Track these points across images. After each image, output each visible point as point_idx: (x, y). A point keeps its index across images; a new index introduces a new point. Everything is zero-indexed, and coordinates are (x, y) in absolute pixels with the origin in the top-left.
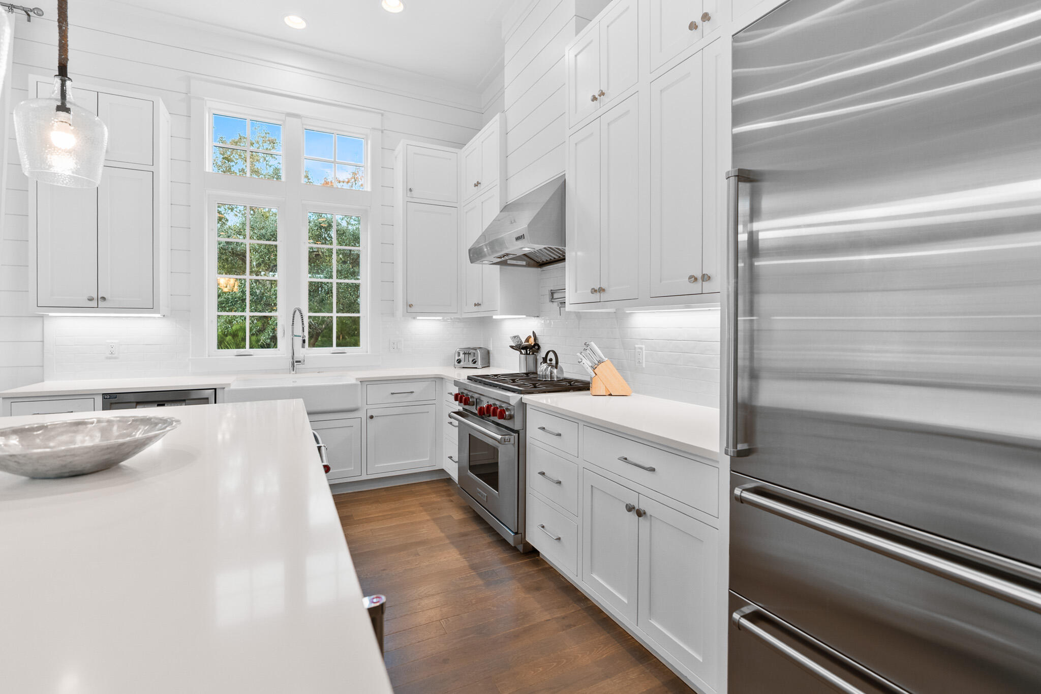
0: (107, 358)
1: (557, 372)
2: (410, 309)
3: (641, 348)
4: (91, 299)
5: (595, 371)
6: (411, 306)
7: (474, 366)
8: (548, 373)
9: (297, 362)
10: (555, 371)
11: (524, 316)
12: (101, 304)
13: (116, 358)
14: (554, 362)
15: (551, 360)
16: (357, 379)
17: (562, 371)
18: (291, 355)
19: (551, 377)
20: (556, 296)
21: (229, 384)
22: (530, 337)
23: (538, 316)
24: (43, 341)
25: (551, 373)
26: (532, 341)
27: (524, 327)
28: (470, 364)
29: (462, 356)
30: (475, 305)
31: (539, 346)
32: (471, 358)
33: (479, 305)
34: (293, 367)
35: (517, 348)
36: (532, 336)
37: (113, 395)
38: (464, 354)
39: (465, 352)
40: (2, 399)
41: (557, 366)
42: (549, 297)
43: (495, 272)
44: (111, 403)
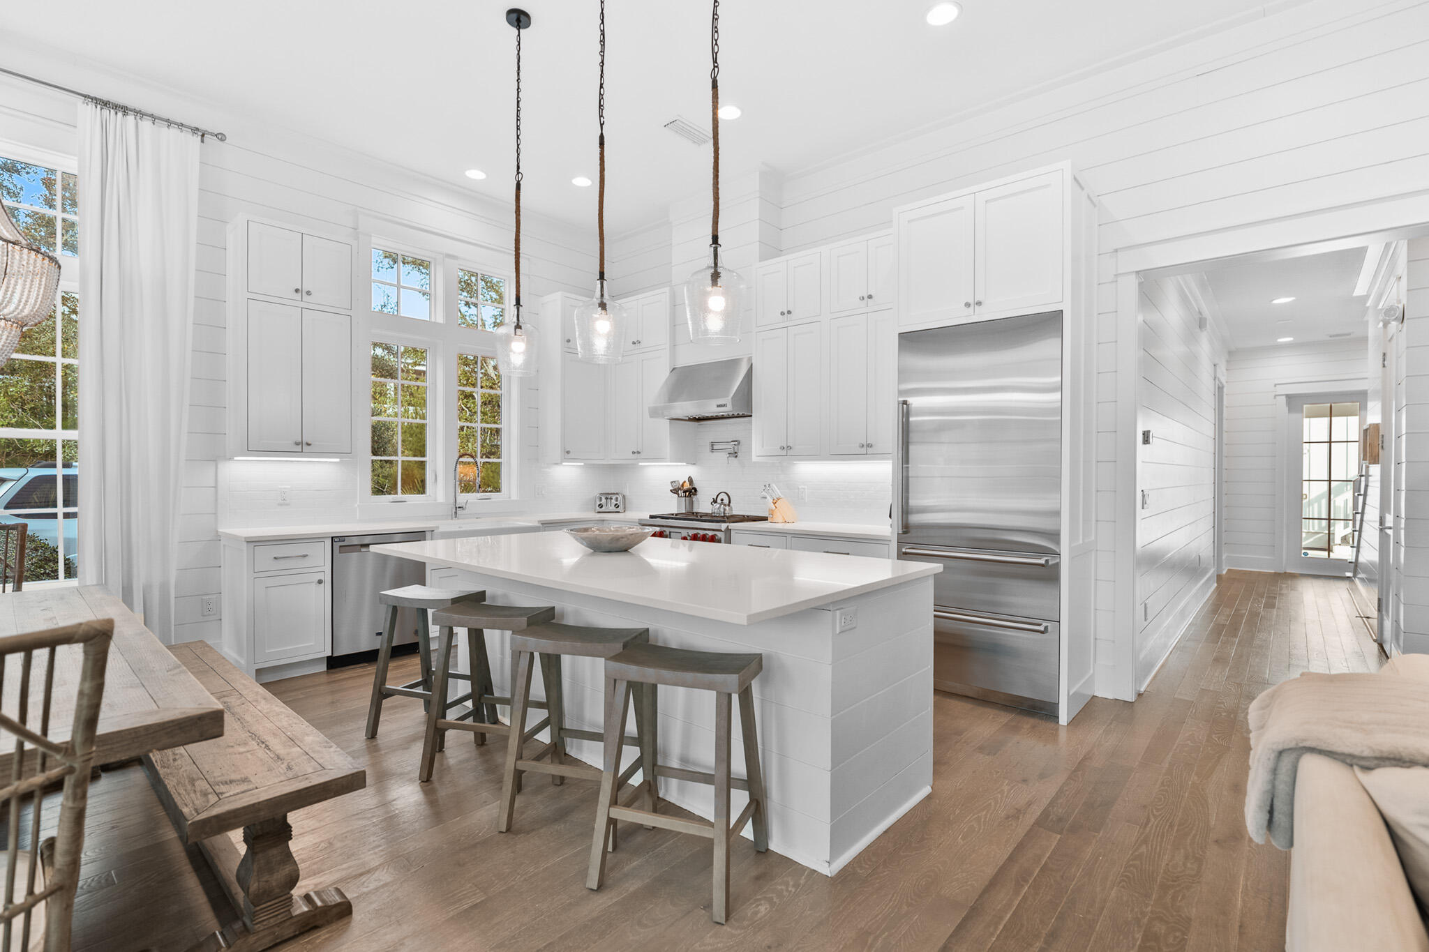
0: (281, 505)
1: (729, 509)
2: (567, 455)
3: (804, 489)
4: (297, 444)
5: (776, 504)
6: (568, 452)
7: (617, 510)
8: (722, 510)
9: (459, 508)
10: (727, 508)
11: (685, 464)
12: (306, 448)
13: (287, 505)
14: (726, 501)
15: (722, 500)
16: (539, 521)
17: (731, 509)
18: (452, 501)
19: (724, 513)
20: (715, 447)
22: (685, 482)
23: (694, 464)
24: (216, 487)
25: (725, 510)
26: (687, 486)
27: (682, 472)
28: (612, 508)
29: (604, 500)
30: (634, 453)
31: (696, 490)
32: (614, 502)
33: (639, 453)
34: (456, 513)
35: (675, 491)
36: (687, 481)
37: (342, 538)
38: (607, 498)
39: (608, 496)
40: (246, 543)
41: (729, 505)
42: (708, 448)
43: (664, 425)
44: (340, 546)
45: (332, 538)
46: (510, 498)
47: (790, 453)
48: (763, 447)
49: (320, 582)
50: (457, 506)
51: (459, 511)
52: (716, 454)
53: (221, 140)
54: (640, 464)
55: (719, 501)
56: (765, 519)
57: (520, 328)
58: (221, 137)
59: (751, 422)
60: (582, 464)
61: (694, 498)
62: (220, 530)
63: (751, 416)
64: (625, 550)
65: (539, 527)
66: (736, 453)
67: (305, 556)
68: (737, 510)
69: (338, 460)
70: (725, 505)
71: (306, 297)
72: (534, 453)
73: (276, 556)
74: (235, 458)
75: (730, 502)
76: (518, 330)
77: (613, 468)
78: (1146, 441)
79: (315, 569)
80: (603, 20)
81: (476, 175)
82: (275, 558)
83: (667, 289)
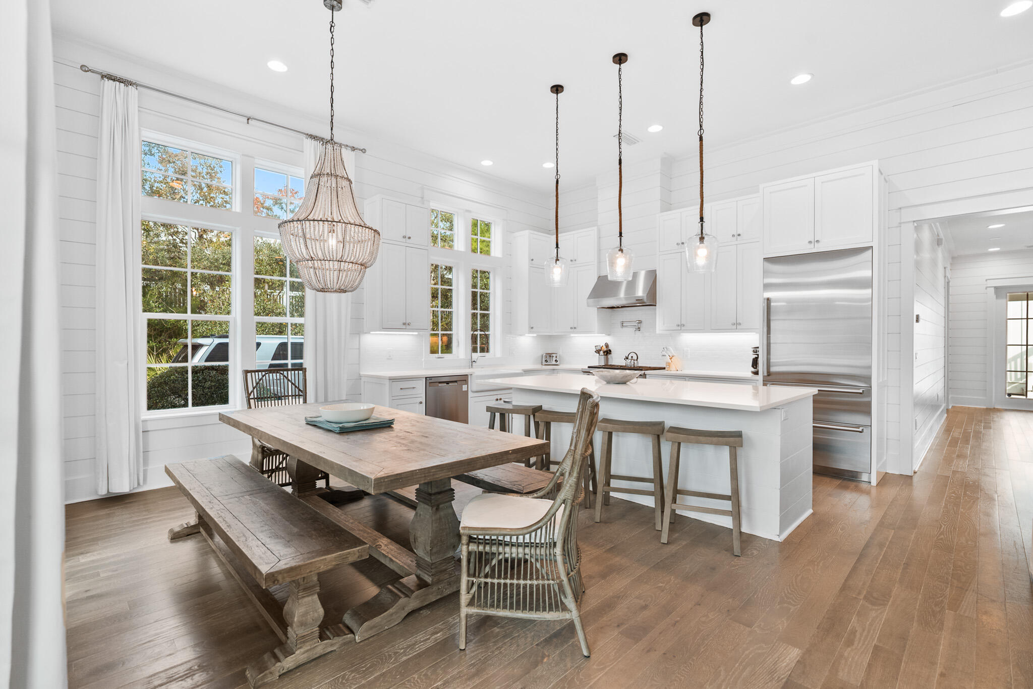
0: (388, 359)
2: (530, 330)
3: (688, 350)
4: (404, 324)
5: (672, 360)
6: (532, 328)
7: (557, 363)
8: (632, 363)
10: (636, 362)
11: (604, 335)
12: (408, 327)
13: (391, 359)
14: (635, 357)
15: (632, 357)
17: (638, 363)
18: (470, 357)
19: (634, 365)
20: (624, 325)
21: (474, 373)
23: (610, 335)
24: (359, 349)
25: (634, 363)
26: (604, 349)
27: (601, 340)
28: (554, 363)
29: (548, 357)
30: (571, 328)
31: (610, 351)
32: (554, 359)
33: (575, 328)
34: (472, 365)
35: (598, 352)
36: (604, 346)
37: (431, 378)
38: (550, 356)
39: (550, 355)
40: (388, 380)
41: (637, 360)
42: (620, 325)
43: (594, 311)
44: (430, 383)
45: (426, 378)
46: (495, 356)
47: (683, 328)
48: (664, 324)
49: (421, 403)
50: (473, 360)
51: (474, 364)
52: (624, 329)
53: (364, 152)
54: (572, 335)
55: (630, 357)
56: (664, 368)
57: (558, 260)
58: (364, 151)
59: (656, 309)
60: (535, 335)
61: (609, 356)
62: (361, 373)
63: (655, 305)
64: (624, 383)
65: (522, 373)
66: (639, 328)
67: (414, 388)
68: (641, 363)
69: (417, 333)
70: (634, 360)
71: (408, 241)
72: (509, 328)
73: (402, 387)
74: (371, 333)
75: (637, 358)
76: (557, 262)
77: (550, 337)
78: (917, 321)
79: (419, 396)
80: (621, 96)
81: (487, 163)
82: (401, 389)
83: (595, 228)
